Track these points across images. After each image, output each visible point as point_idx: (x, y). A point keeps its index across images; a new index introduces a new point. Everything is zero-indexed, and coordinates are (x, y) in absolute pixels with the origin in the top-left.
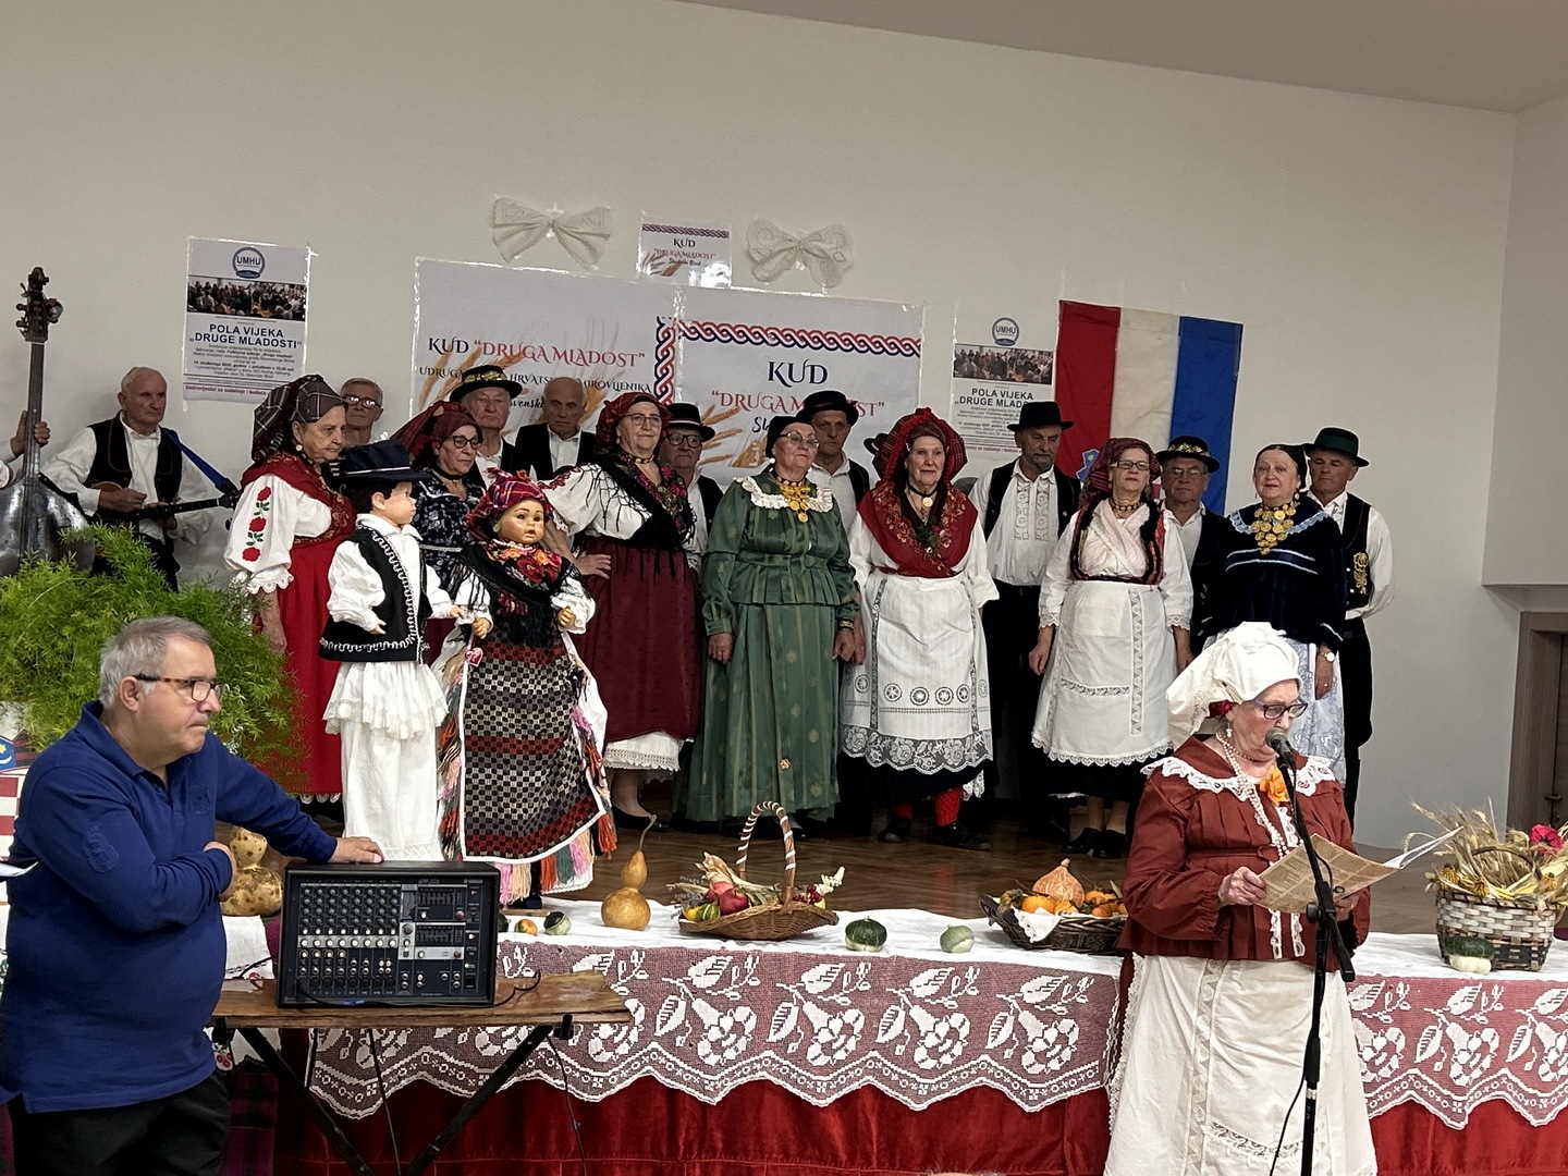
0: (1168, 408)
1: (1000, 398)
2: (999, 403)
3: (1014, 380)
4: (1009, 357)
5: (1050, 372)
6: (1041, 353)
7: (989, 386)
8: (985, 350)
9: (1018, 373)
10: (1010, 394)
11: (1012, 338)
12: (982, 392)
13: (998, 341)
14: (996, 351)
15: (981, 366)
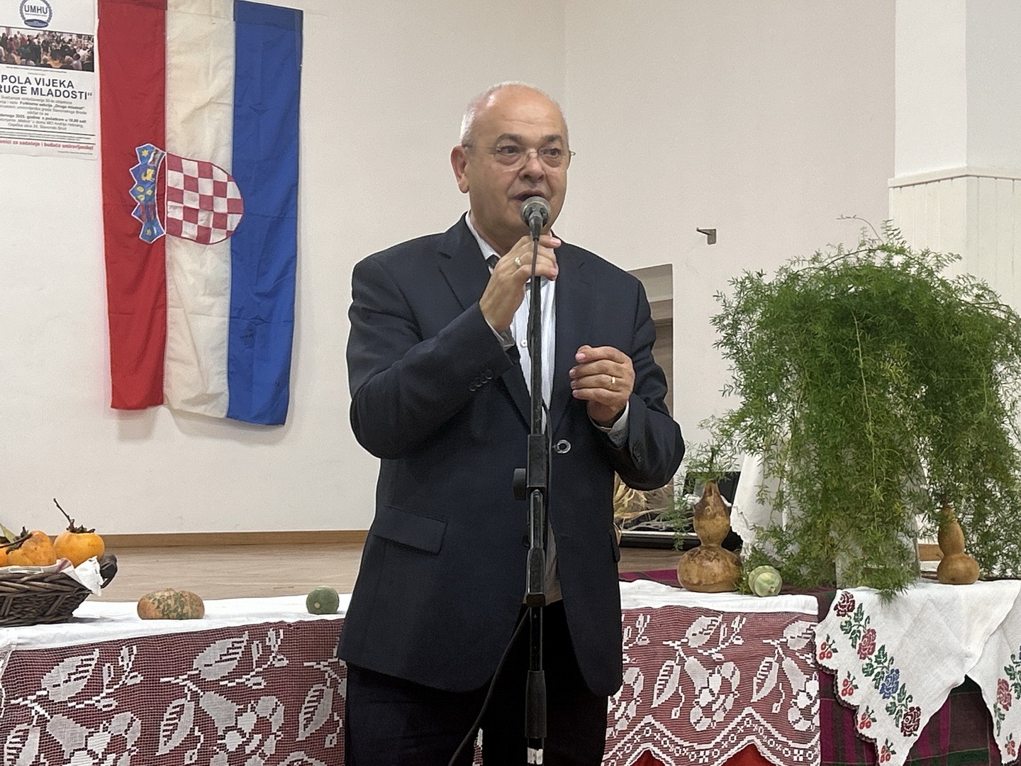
0: (229, 99)
1: (35, 86)
2: (35, 91)
3: (50, 66)
4: (41, 41)
5: (91, 58)
6: (79, 36)
7: (22, 72)
8: (13, 33)
9: (54, 58)
10: (47, 82)
11: (45, 19)
12: (13, 79)
13: (27, 22)
14: (26, 33)
15: (9, 50)
